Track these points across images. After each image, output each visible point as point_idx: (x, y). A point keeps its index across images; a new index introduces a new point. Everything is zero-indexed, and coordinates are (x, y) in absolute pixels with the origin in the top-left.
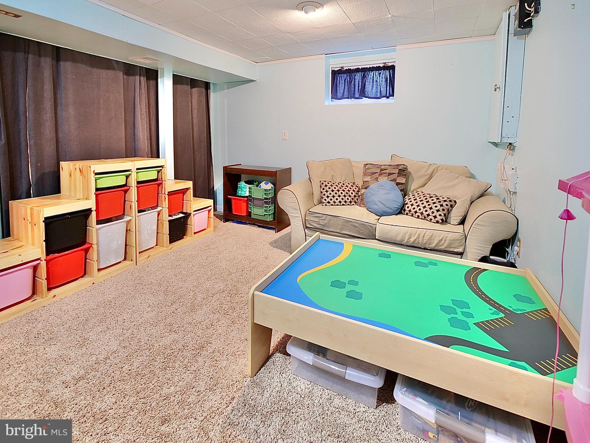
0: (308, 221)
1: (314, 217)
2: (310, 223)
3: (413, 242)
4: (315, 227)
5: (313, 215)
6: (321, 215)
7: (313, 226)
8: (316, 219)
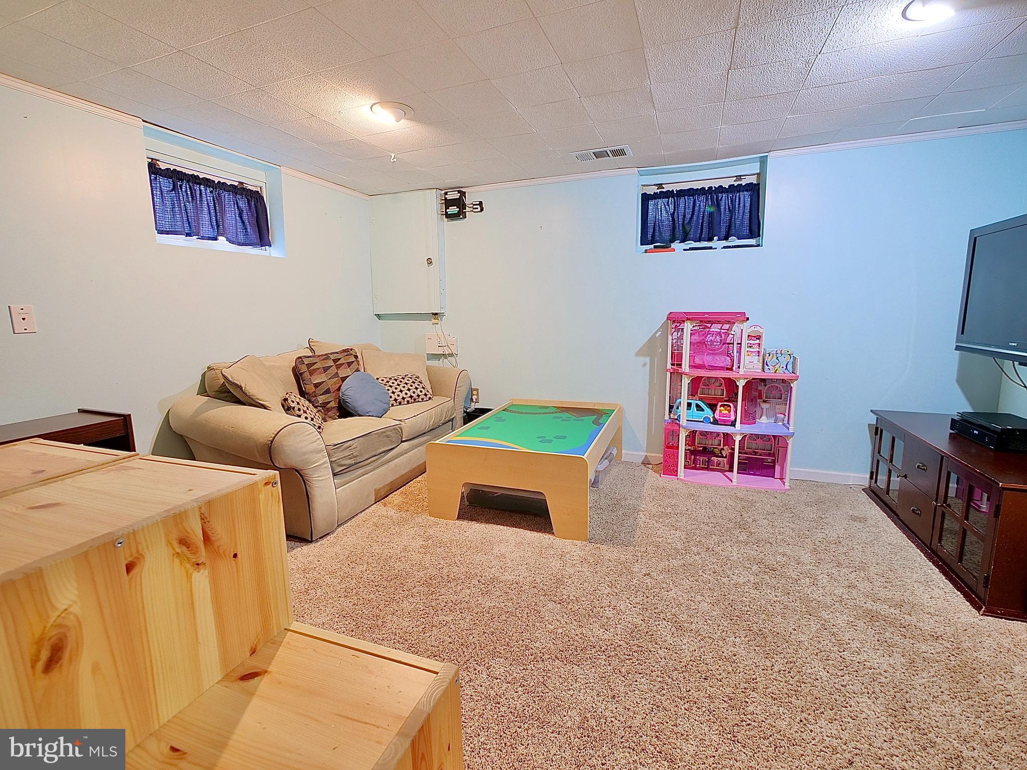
0: (336, 463)
1: (343, 450)
2: (339, 463)
3: (433, 425)
4: (349, 464)
5: (341, 449)
6: (350, 442)
7: (345, 465)
8: (347, 453)
